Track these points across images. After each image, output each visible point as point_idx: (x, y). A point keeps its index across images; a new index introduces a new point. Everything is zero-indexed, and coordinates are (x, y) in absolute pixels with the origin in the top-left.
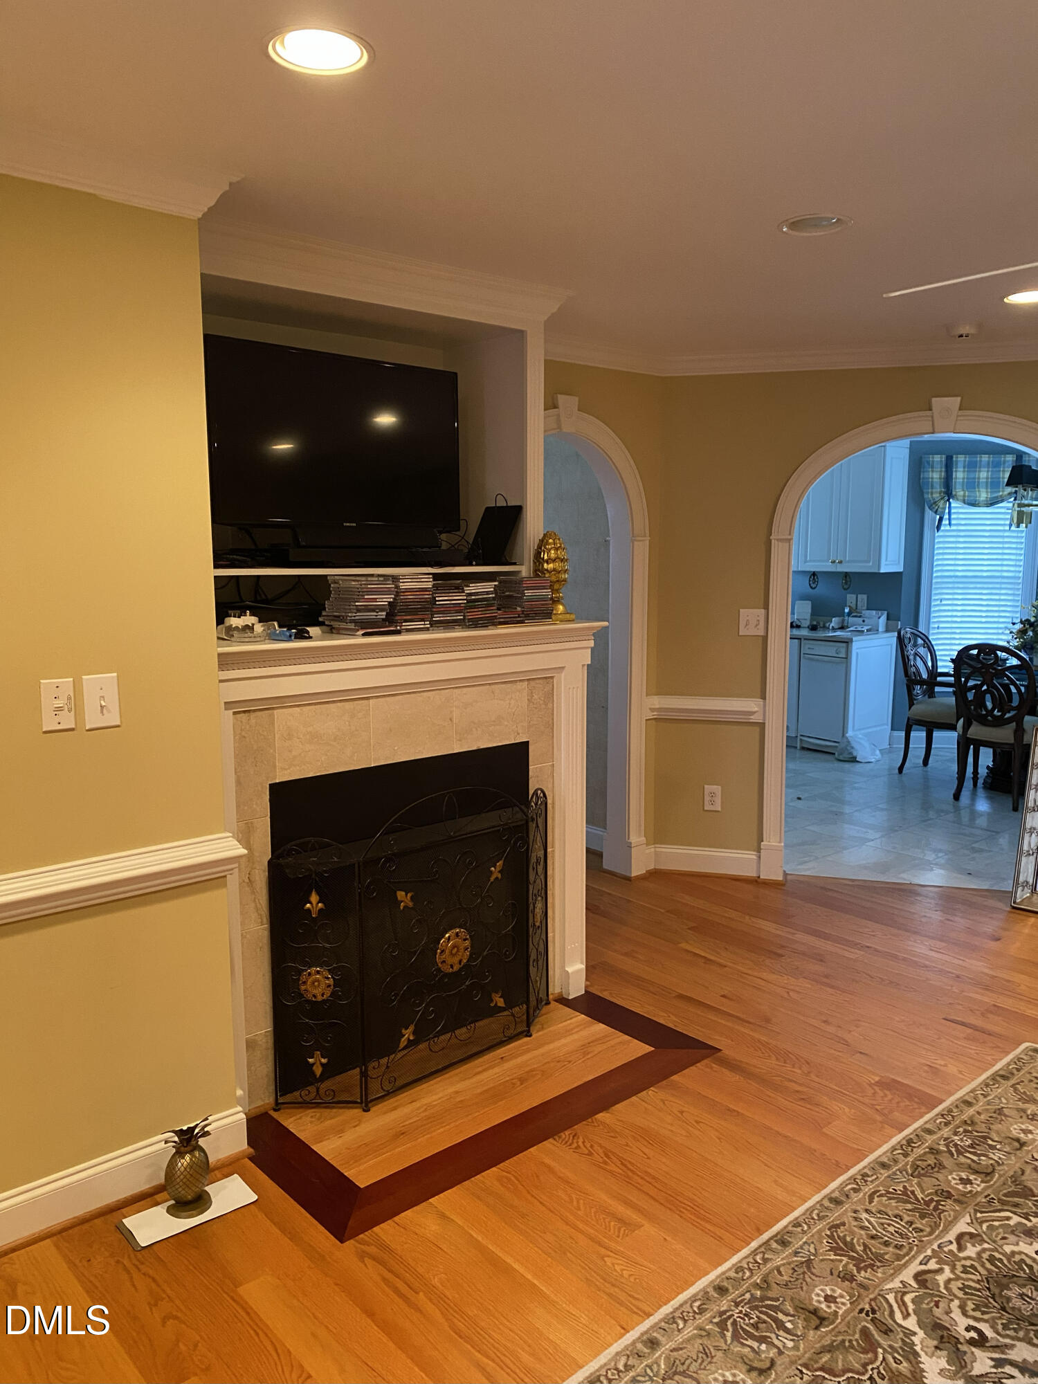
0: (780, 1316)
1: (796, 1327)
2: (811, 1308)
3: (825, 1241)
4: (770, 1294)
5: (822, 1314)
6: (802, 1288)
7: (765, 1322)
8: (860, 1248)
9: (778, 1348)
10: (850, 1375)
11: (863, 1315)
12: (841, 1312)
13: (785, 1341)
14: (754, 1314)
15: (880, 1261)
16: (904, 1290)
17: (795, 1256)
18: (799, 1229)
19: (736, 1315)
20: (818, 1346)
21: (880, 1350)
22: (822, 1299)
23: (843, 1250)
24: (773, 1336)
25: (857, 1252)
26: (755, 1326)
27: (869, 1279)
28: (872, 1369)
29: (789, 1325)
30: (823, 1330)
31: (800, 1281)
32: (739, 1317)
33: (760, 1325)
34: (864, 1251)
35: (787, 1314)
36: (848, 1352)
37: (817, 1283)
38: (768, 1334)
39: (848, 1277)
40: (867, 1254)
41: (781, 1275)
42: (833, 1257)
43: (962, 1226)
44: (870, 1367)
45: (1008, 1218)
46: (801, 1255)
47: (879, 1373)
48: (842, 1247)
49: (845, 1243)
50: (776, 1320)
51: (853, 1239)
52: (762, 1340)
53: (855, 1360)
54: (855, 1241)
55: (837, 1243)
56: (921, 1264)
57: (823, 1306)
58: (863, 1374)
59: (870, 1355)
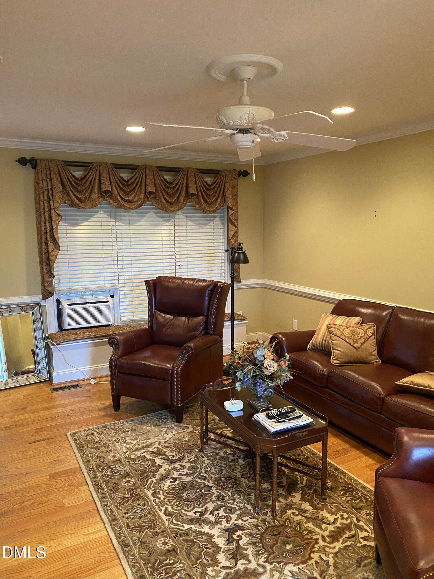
0: (166, 562)
1: (174, 560)
2: (166, 551)
3: (134, 532)
4: (153, 561)
5: (171, 549)
6: (154, 550)
7: (166, 569)
8: (144, 524)
9: (181, 570)
10: (202, 553)
11: (177, 538)
12: (172, 543)
13: (179, 566)
14: (160, 570)
15: (154, 521)
16: (170, 521)
17: (136, 545)
18: (122, 538)
19: (158, 577)
20: (185, 557)
21: (195, 540)
22: (164, 546)
23: (142, 529)
24: (175, 569)
25: (145, 526)
26: (167, 573)
27: (160, 529)
28: (202, 546)
29: (172, 562)
30: (179, 552)
31: (150, 549)
32: (159, 577)
33: (168, 571)
34: (145, 523)
35: (166, 560)
36: (192, 549)
37: (154, 544)
38: (173, 570)
39: (157, 534)
40: (147, 523)
41: (145, 553)
42: (144, 534)
43: (149, 494)
44: (201, 546)
45: (152, 481)
46: (136, 543)
47: (204, 545)
48: (140, 529)
49: (138, 527)
50: (167, 565)
51: (137, 524)
52: (175, 573)
53: (195, 549)
54: (139, 524)
55: (137, 529)
56: (161, 511)
57: (167, 547)
58: (203, 550)
59: (196, 544)
